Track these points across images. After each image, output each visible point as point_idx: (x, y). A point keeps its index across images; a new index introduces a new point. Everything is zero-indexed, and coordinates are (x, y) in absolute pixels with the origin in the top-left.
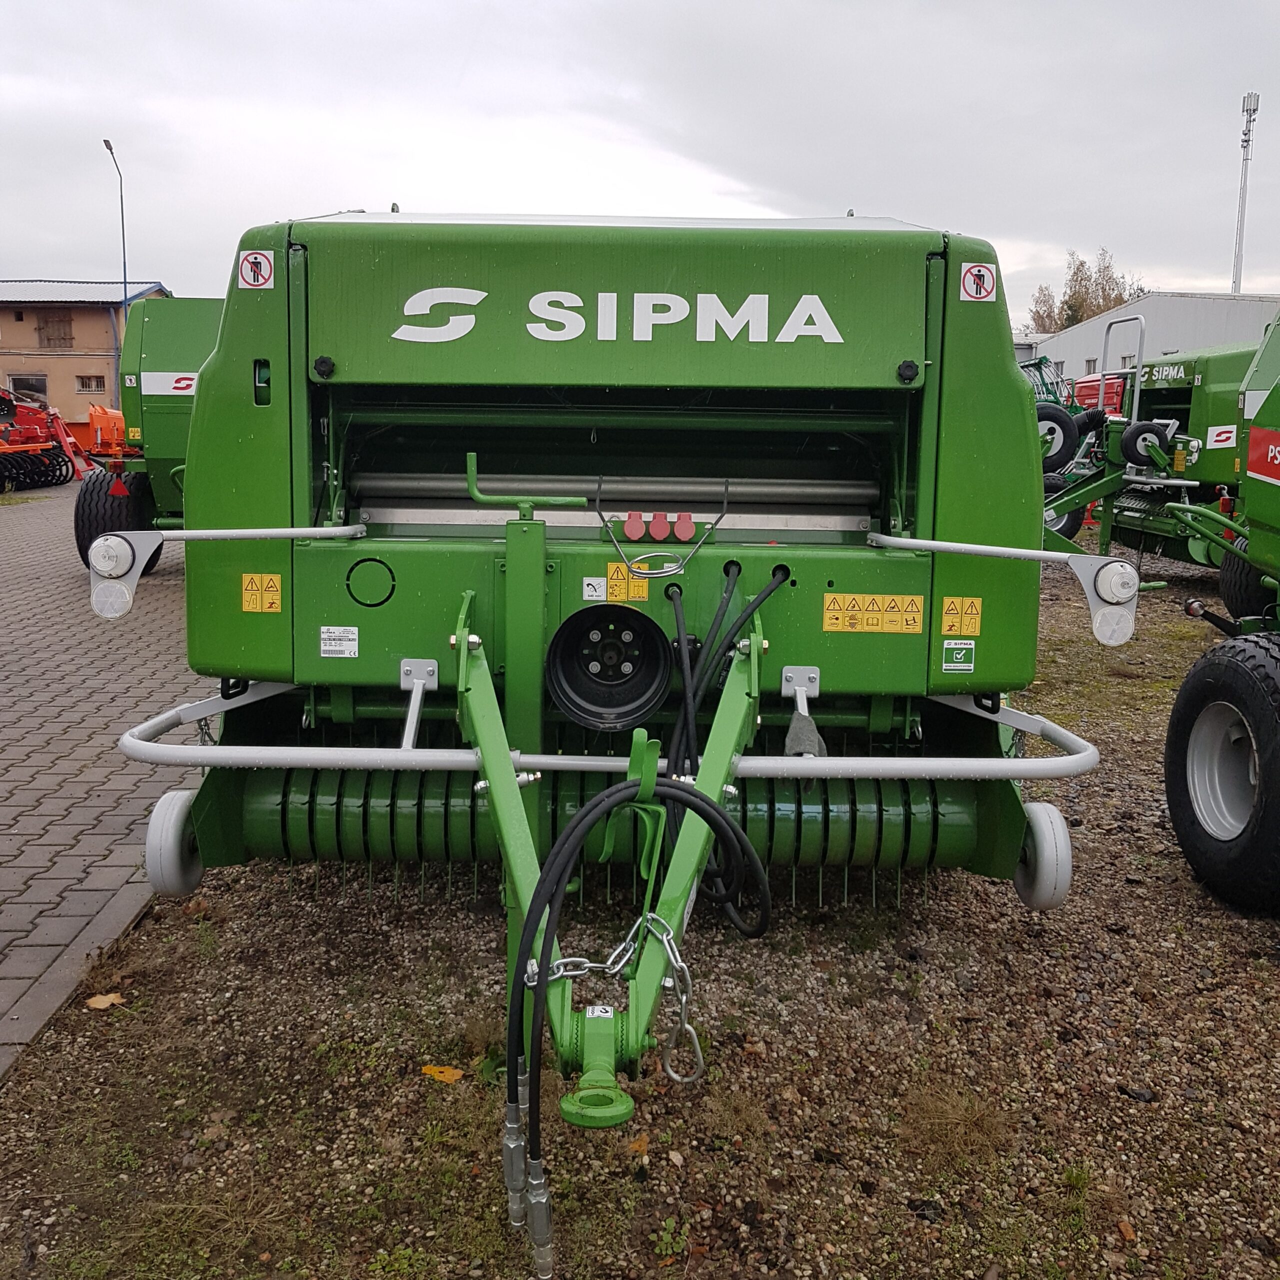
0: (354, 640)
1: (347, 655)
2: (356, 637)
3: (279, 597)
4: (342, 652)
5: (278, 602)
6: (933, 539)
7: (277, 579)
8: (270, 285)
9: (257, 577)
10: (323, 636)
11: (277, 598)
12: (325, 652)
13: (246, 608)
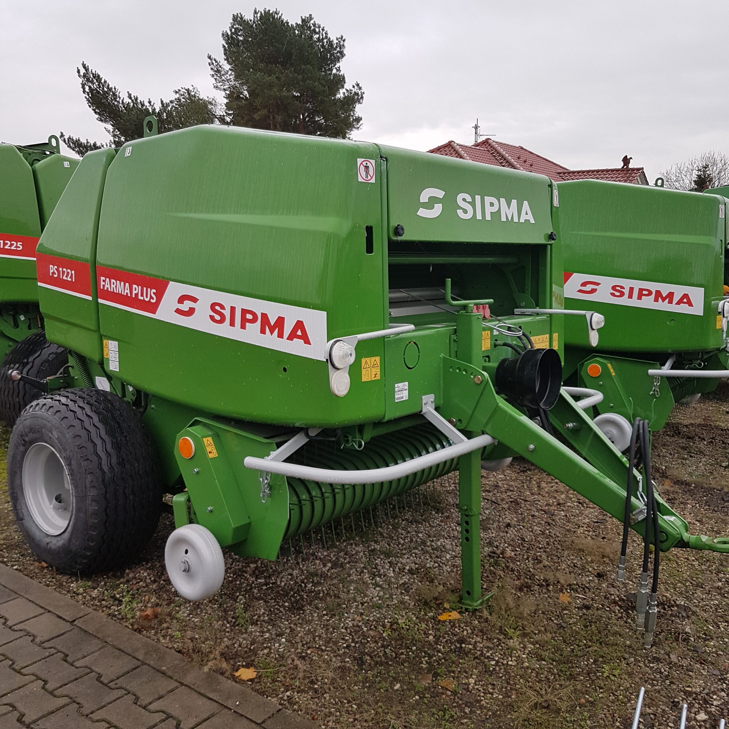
0: (406, 390)
1: (404, 399)
2: (407, 387)
3: (379, 370)
4: (402, 397)
5: (379, 373)
6: (550, 308)
7: (378, 359)
8: (373, 181)
9: (368, 359)
10: (396, 390)
11: (378, 371)
12: (398, 398)
13: (364, 380)
